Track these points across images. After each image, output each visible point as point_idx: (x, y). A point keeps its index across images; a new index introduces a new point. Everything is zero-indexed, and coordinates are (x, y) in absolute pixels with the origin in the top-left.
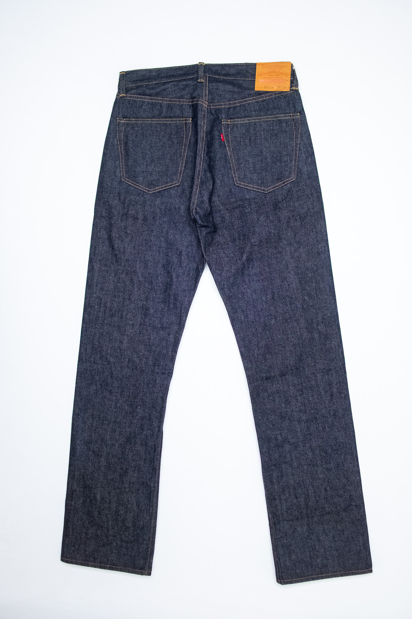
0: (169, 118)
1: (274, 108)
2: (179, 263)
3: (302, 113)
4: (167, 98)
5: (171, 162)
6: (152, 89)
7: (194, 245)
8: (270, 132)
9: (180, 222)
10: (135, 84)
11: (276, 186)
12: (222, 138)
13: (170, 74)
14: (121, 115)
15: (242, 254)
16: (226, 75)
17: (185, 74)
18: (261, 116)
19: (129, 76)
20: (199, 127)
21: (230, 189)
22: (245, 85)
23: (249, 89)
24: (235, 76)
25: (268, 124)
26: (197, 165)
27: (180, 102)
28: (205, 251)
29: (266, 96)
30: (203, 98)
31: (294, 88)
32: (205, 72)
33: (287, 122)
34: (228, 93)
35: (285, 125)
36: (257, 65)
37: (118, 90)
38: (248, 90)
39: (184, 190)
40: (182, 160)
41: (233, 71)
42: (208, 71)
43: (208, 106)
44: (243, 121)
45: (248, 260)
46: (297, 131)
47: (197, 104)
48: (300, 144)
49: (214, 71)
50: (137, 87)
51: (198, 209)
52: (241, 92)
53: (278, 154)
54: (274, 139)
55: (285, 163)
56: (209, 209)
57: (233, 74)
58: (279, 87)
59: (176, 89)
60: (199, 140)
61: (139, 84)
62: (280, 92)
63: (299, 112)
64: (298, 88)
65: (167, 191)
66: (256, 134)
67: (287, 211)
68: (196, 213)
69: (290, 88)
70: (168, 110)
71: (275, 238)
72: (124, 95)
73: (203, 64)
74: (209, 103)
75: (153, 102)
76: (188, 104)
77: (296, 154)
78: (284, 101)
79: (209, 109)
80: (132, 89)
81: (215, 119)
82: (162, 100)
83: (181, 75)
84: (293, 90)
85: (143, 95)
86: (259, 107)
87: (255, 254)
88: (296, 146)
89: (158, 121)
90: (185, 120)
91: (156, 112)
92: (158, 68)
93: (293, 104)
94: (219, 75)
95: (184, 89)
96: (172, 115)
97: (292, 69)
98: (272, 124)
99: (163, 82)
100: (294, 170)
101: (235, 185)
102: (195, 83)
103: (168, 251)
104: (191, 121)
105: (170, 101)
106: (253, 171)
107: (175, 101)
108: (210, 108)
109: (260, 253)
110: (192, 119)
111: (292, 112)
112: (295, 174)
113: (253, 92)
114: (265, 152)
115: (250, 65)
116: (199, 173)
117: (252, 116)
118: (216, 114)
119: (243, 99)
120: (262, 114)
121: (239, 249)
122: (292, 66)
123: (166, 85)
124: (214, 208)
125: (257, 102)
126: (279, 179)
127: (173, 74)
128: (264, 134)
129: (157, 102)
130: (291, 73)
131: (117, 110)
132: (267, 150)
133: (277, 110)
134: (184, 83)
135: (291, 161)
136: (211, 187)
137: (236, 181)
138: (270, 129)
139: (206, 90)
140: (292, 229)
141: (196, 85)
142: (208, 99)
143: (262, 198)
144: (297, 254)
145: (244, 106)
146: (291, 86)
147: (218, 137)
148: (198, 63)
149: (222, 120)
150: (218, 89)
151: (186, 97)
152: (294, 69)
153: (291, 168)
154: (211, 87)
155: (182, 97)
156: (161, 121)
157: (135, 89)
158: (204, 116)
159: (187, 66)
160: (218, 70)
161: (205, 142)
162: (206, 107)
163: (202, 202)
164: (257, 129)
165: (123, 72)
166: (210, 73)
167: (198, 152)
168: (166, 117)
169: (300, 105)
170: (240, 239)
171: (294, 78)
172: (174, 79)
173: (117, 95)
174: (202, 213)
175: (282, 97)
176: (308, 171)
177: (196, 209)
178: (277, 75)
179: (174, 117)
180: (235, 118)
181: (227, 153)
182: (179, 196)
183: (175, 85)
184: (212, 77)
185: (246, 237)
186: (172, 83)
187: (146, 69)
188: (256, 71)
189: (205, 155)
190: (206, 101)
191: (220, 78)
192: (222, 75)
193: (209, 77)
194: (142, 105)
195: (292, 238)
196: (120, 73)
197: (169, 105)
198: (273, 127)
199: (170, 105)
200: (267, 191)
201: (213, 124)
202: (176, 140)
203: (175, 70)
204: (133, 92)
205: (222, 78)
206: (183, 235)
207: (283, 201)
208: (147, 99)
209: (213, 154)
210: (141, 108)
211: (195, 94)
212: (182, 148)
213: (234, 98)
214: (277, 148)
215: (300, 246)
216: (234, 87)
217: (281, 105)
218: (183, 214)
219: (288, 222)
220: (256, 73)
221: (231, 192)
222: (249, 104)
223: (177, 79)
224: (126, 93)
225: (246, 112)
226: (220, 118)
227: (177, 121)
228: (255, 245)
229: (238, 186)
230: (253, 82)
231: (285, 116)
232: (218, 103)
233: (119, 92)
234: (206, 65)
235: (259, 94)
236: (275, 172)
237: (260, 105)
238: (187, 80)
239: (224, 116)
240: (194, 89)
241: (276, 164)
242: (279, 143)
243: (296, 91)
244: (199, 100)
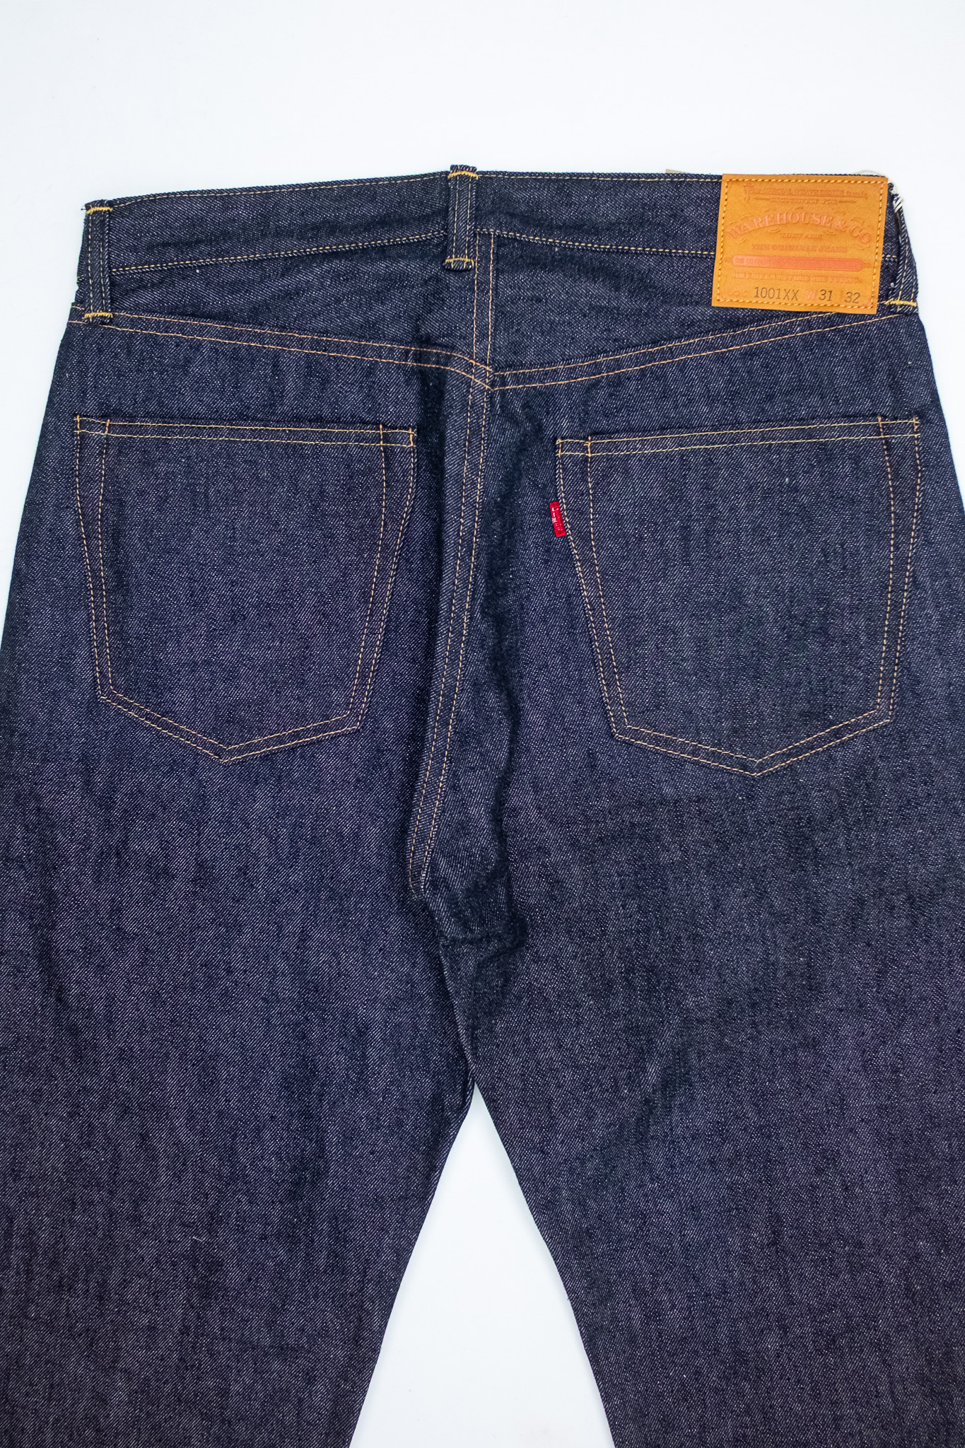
0: (310, 421)
1: (800, 388)
2: (353, 1076)
3: (931, 415)
4: (302, 330)
5: (320, 622)
6: (235, 287)
7: (421, 998)
8: (777, 499)
9: (362, 894)
10: (155, 263)
11: (800, 751)
12: (554, 520)
13: (320, 218)
14: (91, 405)
15: (642, 1055)
16: (576, 228)
17: (384, 222)
18: (737, 424)
19: (128, 222)
20: (450, 489)
21: (591, 755)
22: (665, 279)
23: (683, 298)
24: (622, 233)
25: (772, 463)
26: (439, 664)
27: (361, 351)
28: (473, 1039)
29: (764, 335)
30: (470, 345)
31: (898, 302)
32: (478, 216)
33: (857, 455)
34: (585, 316)
35: (847, 469)
36: (724, 185)
37: (77, 288)
38: (680, 304)
39: (378, 751)
40: (371, 615)
41: (608, 210)
42: (492, 213)
43: (493, 385)
44: (655, 444)
45: (666, 1084)
46: (903, 501)
47: (442, 377)
48: (917, 558)
49: (523, 208)
50: (166, 278)
51: (442, 863)
52: (646, 314)
53: (813, 604)
54: (798, 535)
55: (844, 643)
56: (493, 857)
57: (610, 227)
58: (828, 295)
59: (344, 295)
60: (449, 551)
61: (172, 261)
62: (829, 318)
63: (917, 413)
64: (914, 300)
65: (302, 757)
66: (713, 506)
67: (853, 873)
68: (434, 884)
69: (880, 298)
70: (307, 384)
71: (789, 986)
72: (106, 314)
73: (472, 175)
74: (496, 371)
75: (236, 350)
76: (399, 367)
77: (896, 605)
78: (845, 359)
79: (498, 399)
80: (141, 285)
81: (522, 442)
82: (281, 341)
83: (369, 226)
84: (894, 313)
85: (193, 315)
86: (729, 381)
87: (701, 1054)
88: (900, 567)
89: (260, 434)
90: (386, 438)
91: (253, 392)
92: (262, 189)
93: (892, 373)
94: (547, 227)
95: (380, 297)
96: (326, 412)
97: (890, 207)
98: (791, 461)
99: (285, 259)
100: (884, 679)
101: (612, 736)
102: (434, 269)
103: (306, 1018)
104: (415, 441)
105: (316, 344)
106: (696, 674)
107: (339, 348)
108: (503, 394)
109: (720, 1046)
110: (418, 432)
111: (883, 411)
112: (890, 698)
113: (703, 314)
114: (756, 592)
115: (690, 185)
116: (449, 698)
117: (695, 423)
118: (531, 418)
119: (655, 343)
120: (743, 416)
121: (627, 1029)
122: (892, 198)
123: (299, 271)
124: (513, 837)
125: (721, 358)
126: (815, 716)
127: (330, 215)
128: (750, 508)
129: (259, 350)
130: (886, 231)
131: (75, 381)
132: (764, 583)
133: (814, 400)
134: (384, 266)
135: (874, 636)
136: (503, 755)
137: (619, 720)
138: (781, 485)
139: (482, 307)
140: (869, 945)
141: (438, 280)
142: (494, 350)
143: (734, 799)
144: (885, 1055)
145: (659, 375)
146: (885, 294)
147: (537, 520)
148: (449, 169)
149: (555, 439)
150: (539, 300)
151: (392, 331)
152: (900, 211)
153: (871, 667)
154: (509, 292)
155: (371, 330)
156: (276, 434)
157: (153, 285)
158: (476, 432)
159: (395, 179)
160: (538, 204)
161: (477, 558)
162: (482, 392)
163: (463, 828)
164: (719, 485)
165: (101, 203)
166: (503, 219)
167: (444, 606)
168: (298, 420)
169: (923, 378)
170: (630, 985)
171: (899, 256)
172: (338, 245)
173: (74, 314)
175: (837, 338)
176: (950, 684)
178: (820, 238)
179: (337, 421)
180: (617, 431)
181: (578, 590)
182: (358, 780)
183: (339, 276)
184: (515, 239)
185: (659, 982)
186: (326, 267)
187: (209, 191)
188: (721, 214)
189: (478, 616)
190: (483, 361)
191: (551, 246)
192: (560, 228)
193: (500, 242)
194: (188, 361)
195: (867, 985)
196: (88, 207)
197: (311, 367)
198: (793, 476)
199: (317, 362)
200: (761, 767)
201: (516, 466)
202: (346, 525)
203: (339, 198)
204: (146, 298)
205: (557, 242)
206: (373, 950)
207: (831, 819)
208: (211, 334)
209: (511, 598)
210: (186, 373)
211: (432, 326)
212: (369, 563)
213: (616, 340)
214: (810, 574)
215: (904, 1019)
216: (617, 289)
217: (832, 376)
218: (374, 860)
219: (854, 919)
220: (721, 221)
221: (593, 767)
222: (682, 366)
223: (350, 243)
224: (112, 303)
225: (670, 404)
226: (549, 432)
227: (348, 437)
228: (701, 1021)
229: (624, 742)
230: (704, 268)
231: (850, 431)
232: (542, 365)
233: (80, 300)
234: (488, 179)
235: (729, 321)
236: (798, 684)
237: (733, 371)
238: (393, 252)
239: (565, 424)
240: (431, 299)
241: (805, 646)
242: (817, 557)
243: (906, 315)
244: (449, 358)
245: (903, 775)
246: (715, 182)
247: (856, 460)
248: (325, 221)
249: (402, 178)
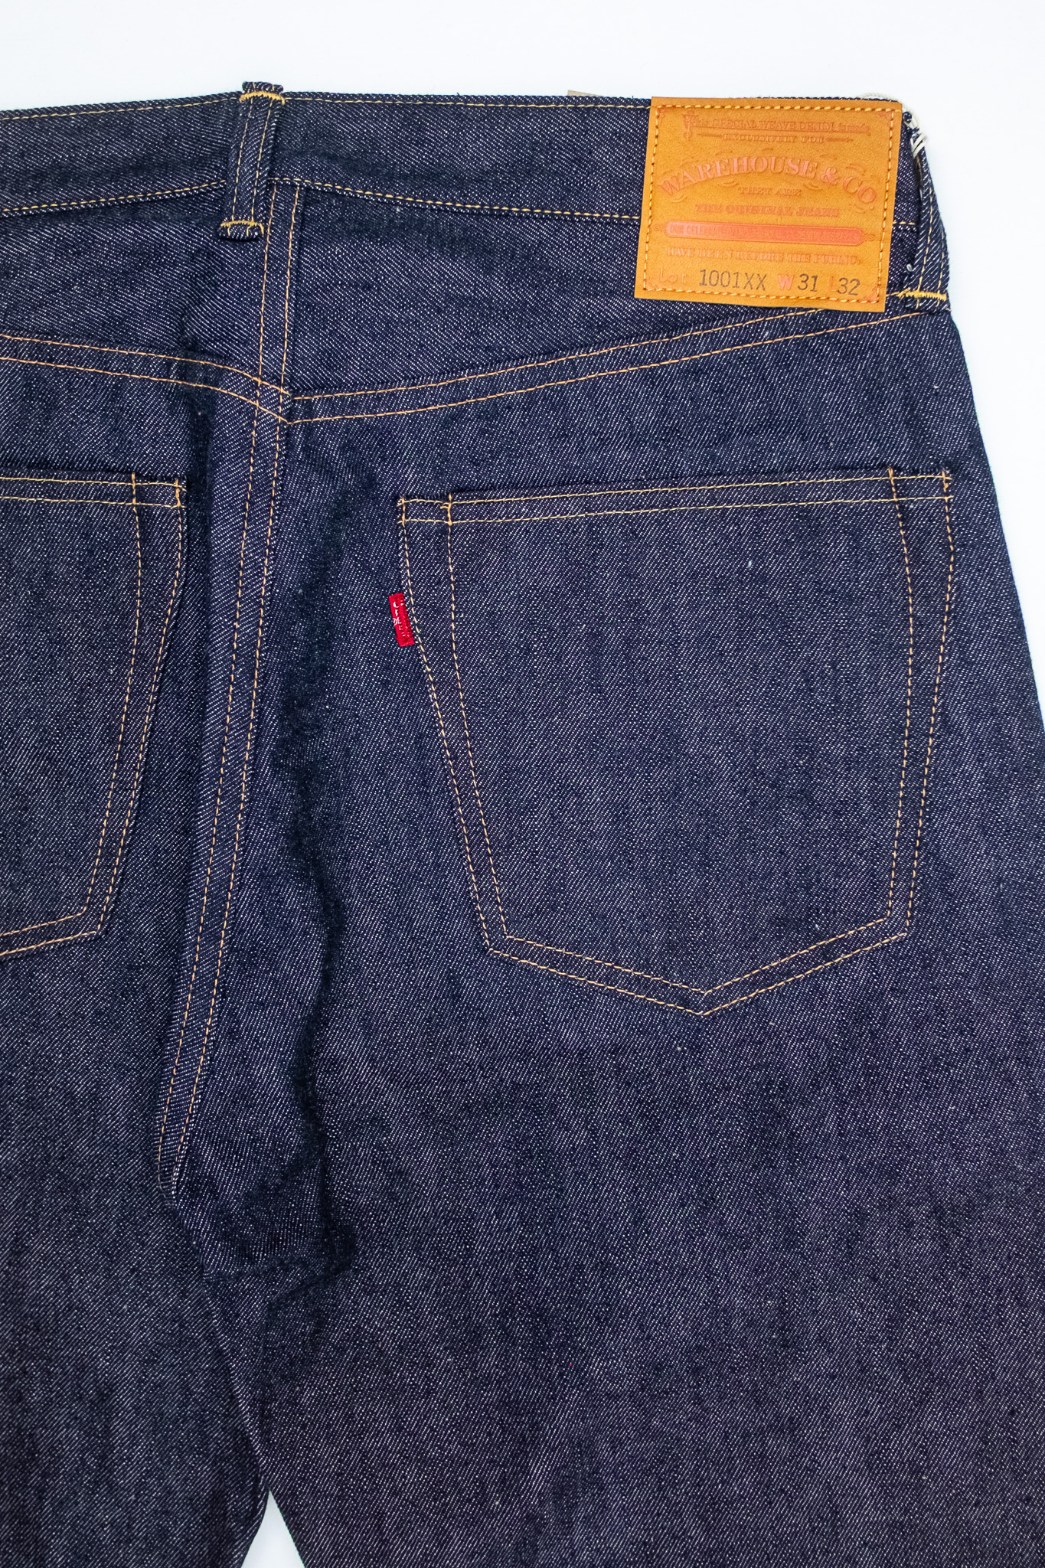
0: (30, 467)
1: (771, 425)
2: (91, 1461)
3: (970, 467)
5: (44, 771)
7: (195, 1345)
8: (735, 593)
9: (109, 1184)
11: (769, 978)
12: (397, 621)
13: (47, 161)
15: (525, 1447)
16: (431, 178)
17: (140, 167)
18: (674, 478)
20: (219, 575)
21: (452, 979)
22: (565, 256)
23: (592, 286)
24: (498, 187)
25: (727, 538)
26: (202, 846)
27: (103, 361)
28: (264, 1417)
29: (715, 342)
30: (253, 354)
31: (917, 294)
32: (276, 158)
33: (856, 524)
34: (439, 311)
35: (842, 548)
36: (654, 114)
38: (586, 294)
39: (130, 968)
40: (120, 761)
41: (480, 152)
42: (301, 153)
43: (290, 416)
44: (548, 507)
45: (562, 1491)
46: (927, 598)
47: (211, 400)
48: (949, 686)
49: (351, 147)
51: (208, 1154)
52: (534, 310)
53: (789, 755)
54: (766, 647)
55: (837, 814)
56: (295, 1139)
57: (482, 177)
58: (811, 282)
59: (75, 276)
60: (217, 672)
62: (814, 318)
63: (948, 464)
64: (943, 290)
65: (15, 976)
66: (637, 602)
67: (848, 1172)
68: (193, 1189)
69: (892, 287)
70: (25, 410)
71: (750, 1340)
73: (274, 97)
74: (295, 393)
76: (158, 386)
77: (916, 758)
78: (838, 380)
79: (299, 438)
81: (340, 503)
83: (118, 173)
84: (912, 310)
86: (664, 412)
87: (615, 1444)
88: (921, 700)
90: (141, 495)
93: (909, 403)
94: (383, 175)
95: (128, 278)
96: (53, 452)
97: (906, 149)
98: (756, 534)
100: (898, 871)
101: (484, 951)
102: (204, 236)
103: (23, 1370)
104: (185, 499)
105: (37, 351)
106: (612, 858)
107: (70, 356)
108: (309, 430)
109: (645, 1431)
110: (189, 486)
111: (897, 460)
112: (908, 899)
113: (620, 311)
114: (701, 735)
115: (602, 113)
116: (218, 900)
117: (612, 477)
118: (355, 467)
119: (548, 353)
120: (684, 466)
121: (503, 1404)
122: (908, 134)
124: (334, 1102)
125: (650, 377)
126: (792, 925)
127: (63, 157)
128: (693, 607)
130: (901, 183)
132: (714, 723)
133: (792, 443)
134: (128, 233)
135: (882, 804)
136: (309, 985)
137: (494, 926)
138: (740, 571)
139: (275, 295)
140: (875, 1279)
141: (210, 255)
142: (293, 362)
143: (669, 1049)
144: (901, 1445)
145: (557, 402)
146: (899, 280)
147: (370, 620)
148: (241, 89)
149: (396, 498)
150: (367, 287)
151: (148, 332)
152: (922, 154)
153: (878, 852)
154: (319, 272)
155: (117, 330)
158: (262, 488)
159: (162, 103)
160: (374, 143)
161: (264, 680)
162: (273, 426)
163: (243, 1097)
166: (316, 162)
167: (208, 757)
168: (13, 464)
169: (957, 410)
170: (507, 1335)
171: (918, 222)
172: (69, 200)
174: (233, 1191)
175: (826, 349)
176: (1000, 880)
177: (193, 1157)
178: (798, 194)
179: (69, 467)
180: (493, 487)
181: (434, 728)
182: (98, 1013)
183: (67, 246)
184: (334, 194)
185: (550, 1336)
186: (47, 233)
188: (649, 159)
189: (267, 771)
190: (275, 379)
191: (390, 205)
192: (405, 177)
193: (310, 197)
195: (872, 1339)
197: (31, 386)
198: (759, 558)
199: (39, 378)
200: (710, 1003)
201: (331, 541)
202: (83, 624)
203: (79, 130)
205: (399, 198)
206: (122, 1271)
207: (816, 1085)
209: (329, 738)
211: (199, 326)
212: (118, 682)
213: (488, 349)
214: (784, 709)
215: (928, 1392)
216: (489, 270)
217: (819, 406)
218: (122, 1135)
219: (851, 1241)
220: (649, 169)
221: (456, 997)
222: (592, 390)
223: (88, 199)
225: (573, 448)
226: (386, 488)
227: (85, 492)
228: (612, 1396)
229: (502, 959)
230: (624, 239)
231: (845, 490)
232: (371, 386)
234: (299, 102)
235: (662, 321)
236: (768, 875)
237: (669, 397)
238: (148, 214)
239: (410, 475)
240: (200, 282)
241: (778, 818)
242: (795, 682)
243: (931, 313)
244: (220, 372)
245: (927, 1018)
246: (640, 109)
247: (855, 534)
248: (56, 165)
249: (172, 102)
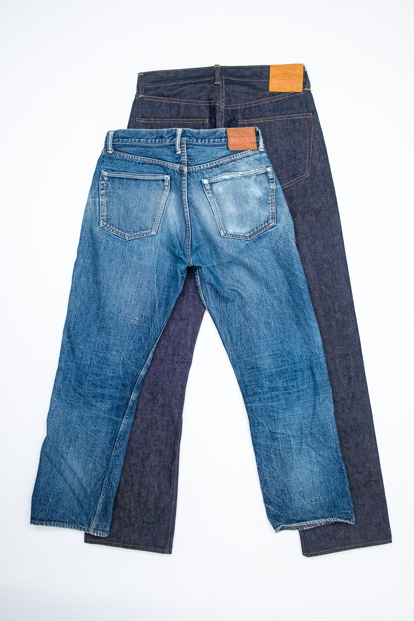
1: (288, 108)
3: (315, 112)
4: (184, 99)
6: (170, 90)
8: (284, 131)
10: (153, 85)
11: (291, 183)
13: (188, 76)
14: (140, 115)
17: (201, 77)
18: (275, 116)
19: (147, 77)
22: (259, 86)
23: (263, 90)
24: (250, 77)
25: (283, 124)
27: (197, 103)
29: (280, 97)
30: (220, 99)
31: (306, 89)
32: (221, 75)
33: (300, 121)
34: (243, 94)
35: (298, 124)
36: (271, 67)
37: (136, 91)
38: (263, 91)
41: (247, 73)
42: (223, 74)
43: (225, 107)
44: (259, 120)
46: (310, 130)
47: (215, 106)
48: (313, 142)
49: (230, 73)
50: (156, 89)
52: (256, 93)
53: (292, 152)
54: (289, 138)
55: (299, 160)
57: (248, 76)
58: (292, 88)
59: (193, 91)
61: (157, 85)
62: (293, 93)
63: (312, 112)
64: (310, 89)
66: (271, 132)
67: (303, 207)
69: (303, 89)
70: (185, 110)
72: (144, 96)
73: (219, 66)
74: (226, 105)
75: (171, 103)
76: (205, 106)
77: (309, 152)
78: (297, 102)
79: (226, 111)
80: (150, 90)
81: (231, 120)
82: (180, 101)
83: (198, 77)
84: (306, 91)
85: (162, 96)
86: (273, 107)
88: (310, 144)
89: (176, 121)
90: (202, 121)
91: (174, 112)
92: (175, 70)
93: (306, 104)
94: (235, 77)
95: (201, 91)
96: (190, 116)
97: (304, 70)
98: (286, 123)
99: (181, 84)
100: (308, 167)
102: (212, 85)
104: (209, 121)
105: (188, 102)
107: (192, 102)
108: (227, 109)
110: (209, 119)
111: (305, 112)
112: (309, 171)
113: (267, 93)
114: (280, 150)
115: (264, 67)
117: (267, 116)
118: (233, 115)
119: (258, 100)
120: (276, 114)
122: (304, 68)
123: (184, 86)
125: (271, 102)
126: (294, 176)
128: (279, 133)
129: (175, 103)
130: (304, 75)
131: (137, 110)
132: (282, 148)
133: (291, 110)
134: (201, 85)
135: (305, 158)
138: (285, 128)
139: (222, 92)
140: (307, 223)
141: (213, 87)
142: (225, 101)
144: (313, 247)
145: (259, 106)
146: (304, 87)
148: (214, 66)
149: (238, 120)
150: (234, 91)
151: (203, 98)
152: (306, 71)
153: (305, 165)
154: (228, 89)
155: (199, 98)
156: (179, 121)
157: (153, 90)
158: (222, 117)
159: (203, 68)
160: (233, 72)
162: (223, 109)
164: (272, 128)
165: (142, 73)
166: (226, 75)
168: (183, 118)
169: (313, 105)
171: (306, 80)
172: (192, 81)
173: (136, 96)
175: (295, 97)
176: (321, 168)
178: (290, 77)
179: (192, 118)
183: (192, 87)
184: (228, 79)
186: (189, 85)
187: (164, 70)
188: (270, 73)
190: (223, 102)
191: (236, 80)
192: (237, 77)
193: (225, 79)
194: (160, 106)
195: (308, 232)
196: (139, 74)
197: (186, 106)
198: (287, 126)
199: (188, 105)
200: (283, 187)
203: (191, 72)
204: (152, 92)
205: (237, 80)
207: (298, 197)
208: (166, 100)
210: (160, 108)
211: (212, 96)
213: (250, 99)
215: (316, 239)
216: (250, 88)
217: (294, 106)
219: (303, 217)
220: (270, 74)
222: (264, 104)
223: (194, 81)
224: (145, 93)
225: (261, 112)
227: (194, 121)
230: (268, 83)
231: (298, 116)
232: (235, 104)
233: (138, 93)
234: (222, 67)
235: (273, 95)
236: (290, 170)
237: (274, 105)
238: (204, 82)
239: (240, 117)
240: (212, 91)
241: (291, 161)
242: (293, 142)
243: (308, 92)
244: (216, 102)
245: (313, 187)
246: (269, 67)
247: (300, 122)
248: (189, 76)
249: (205, 68)
